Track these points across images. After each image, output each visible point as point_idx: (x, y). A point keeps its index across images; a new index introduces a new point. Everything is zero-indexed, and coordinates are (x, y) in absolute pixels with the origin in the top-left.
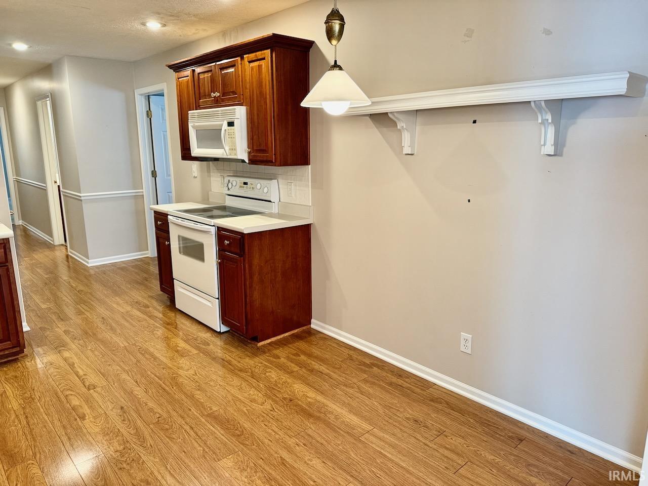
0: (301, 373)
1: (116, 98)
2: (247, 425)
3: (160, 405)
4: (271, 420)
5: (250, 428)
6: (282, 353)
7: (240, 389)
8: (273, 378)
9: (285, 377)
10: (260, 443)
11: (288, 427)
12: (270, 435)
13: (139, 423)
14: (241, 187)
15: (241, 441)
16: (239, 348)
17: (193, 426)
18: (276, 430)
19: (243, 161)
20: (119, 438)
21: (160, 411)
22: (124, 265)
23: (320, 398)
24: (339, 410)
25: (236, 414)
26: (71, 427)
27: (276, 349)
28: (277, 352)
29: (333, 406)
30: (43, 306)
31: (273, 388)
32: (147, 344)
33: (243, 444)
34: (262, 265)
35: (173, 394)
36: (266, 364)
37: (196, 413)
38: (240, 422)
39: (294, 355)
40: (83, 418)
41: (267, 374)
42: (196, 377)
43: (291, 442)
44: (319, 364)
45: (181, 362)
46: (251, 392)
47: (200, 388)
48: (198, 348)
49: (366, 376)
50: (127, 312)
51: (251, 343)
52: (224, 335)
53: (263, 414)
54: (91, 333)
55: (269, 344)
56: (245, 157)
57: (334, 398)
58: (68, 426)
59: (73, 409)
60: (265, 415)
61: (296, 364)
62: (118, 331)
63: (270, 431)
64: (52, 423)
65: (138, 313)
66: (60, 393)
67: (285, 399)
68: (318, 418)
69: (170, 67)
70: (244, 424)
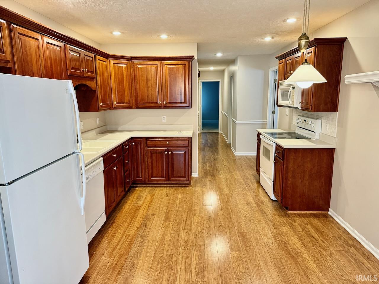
0: (301, 233)
1: (260, 73)
2: (254, 244)
3: (224, 221)
4: (267, 247)
5: (255, 246)
6: (298, 220)
7: (263, 228)
8: (283, 230)
9: (290, 232)
10: (254, 253)
11: (273, 253)
12: (262, 252)
13: (212, 224)
14: (303, 122)
15: (246, 249)
16: (277, 211)
17: (231, 234)
18: (266, 252)
19: (297, 108)
20: (202, 227)
21: (222, 223)
22: (251, 158)
23: (302, 249)
24: (308, 258)
25: (253, 237)
26: (190, 216)
27: (297, 217)
28: (296, 219)
29: (306, 255)
30: (208, 168)
31: (280, 234)
32: (236, 195)
33: (246, 250)
34: (295, 168)
35: (232, 219)
36: (285, 222)
37: (236, 230)
38: (252, 242)
39: (305, 224)
40: (195, 214)
41: (282, 227)
42: (247, 216)
43: (269, 260)
44: (316, 232)
45: (245, 207)
46: (267, 232)
47: (245, 221)
48: (257, 204)
49: (342, 249)
50: (238, 179)
51: (285, 210)
52: (274, 202)
53: (265, 243)
54: (218, 184)
55: (295, 214)
56: (299, 106)
57: (310, 252)
58: (189, 216)
59: (194, 210)
60: (266, 244)
61: (302, 228)
62: (229, 186)
63: (263, 251)
64: (185, 213)
65: (242, 181)
66: (193, 203)
67: (282, 241)
68: (293, 257)
69: (277, 58)
70: (253, 243)
